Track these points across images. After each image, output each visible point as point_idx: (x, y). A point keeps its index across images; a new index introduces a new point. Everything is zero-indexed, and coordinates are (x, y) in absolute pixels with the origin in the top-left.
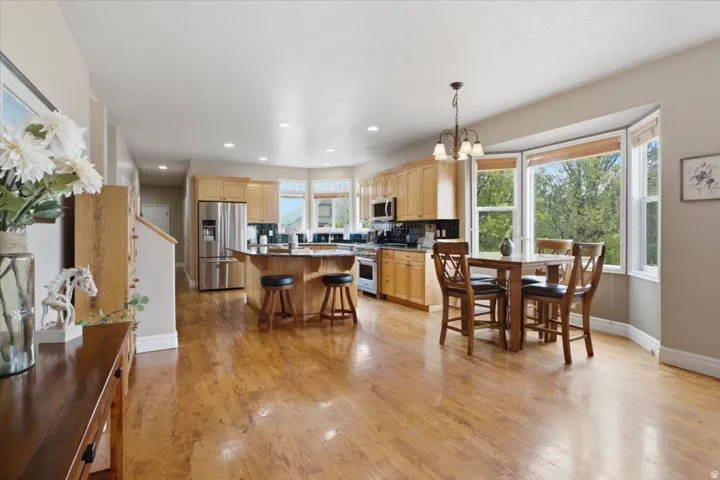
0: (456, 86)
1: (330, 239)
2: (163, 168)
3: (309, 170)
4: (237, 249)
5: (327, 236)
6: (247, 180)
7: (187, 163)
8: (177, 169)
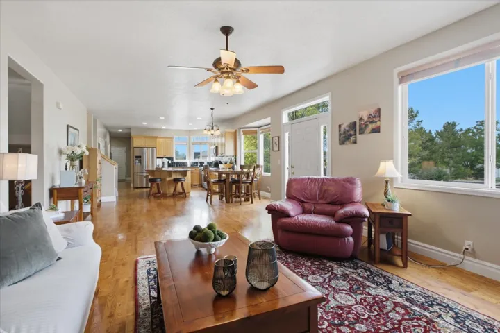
0: (212, 109)
1: (199, 164)
2: (120, 131)
3: (190, 131)
4: (150, 169)
5: (197, 163)
6: (157, 137)
7: (130, 129)
8: (126, 131)
